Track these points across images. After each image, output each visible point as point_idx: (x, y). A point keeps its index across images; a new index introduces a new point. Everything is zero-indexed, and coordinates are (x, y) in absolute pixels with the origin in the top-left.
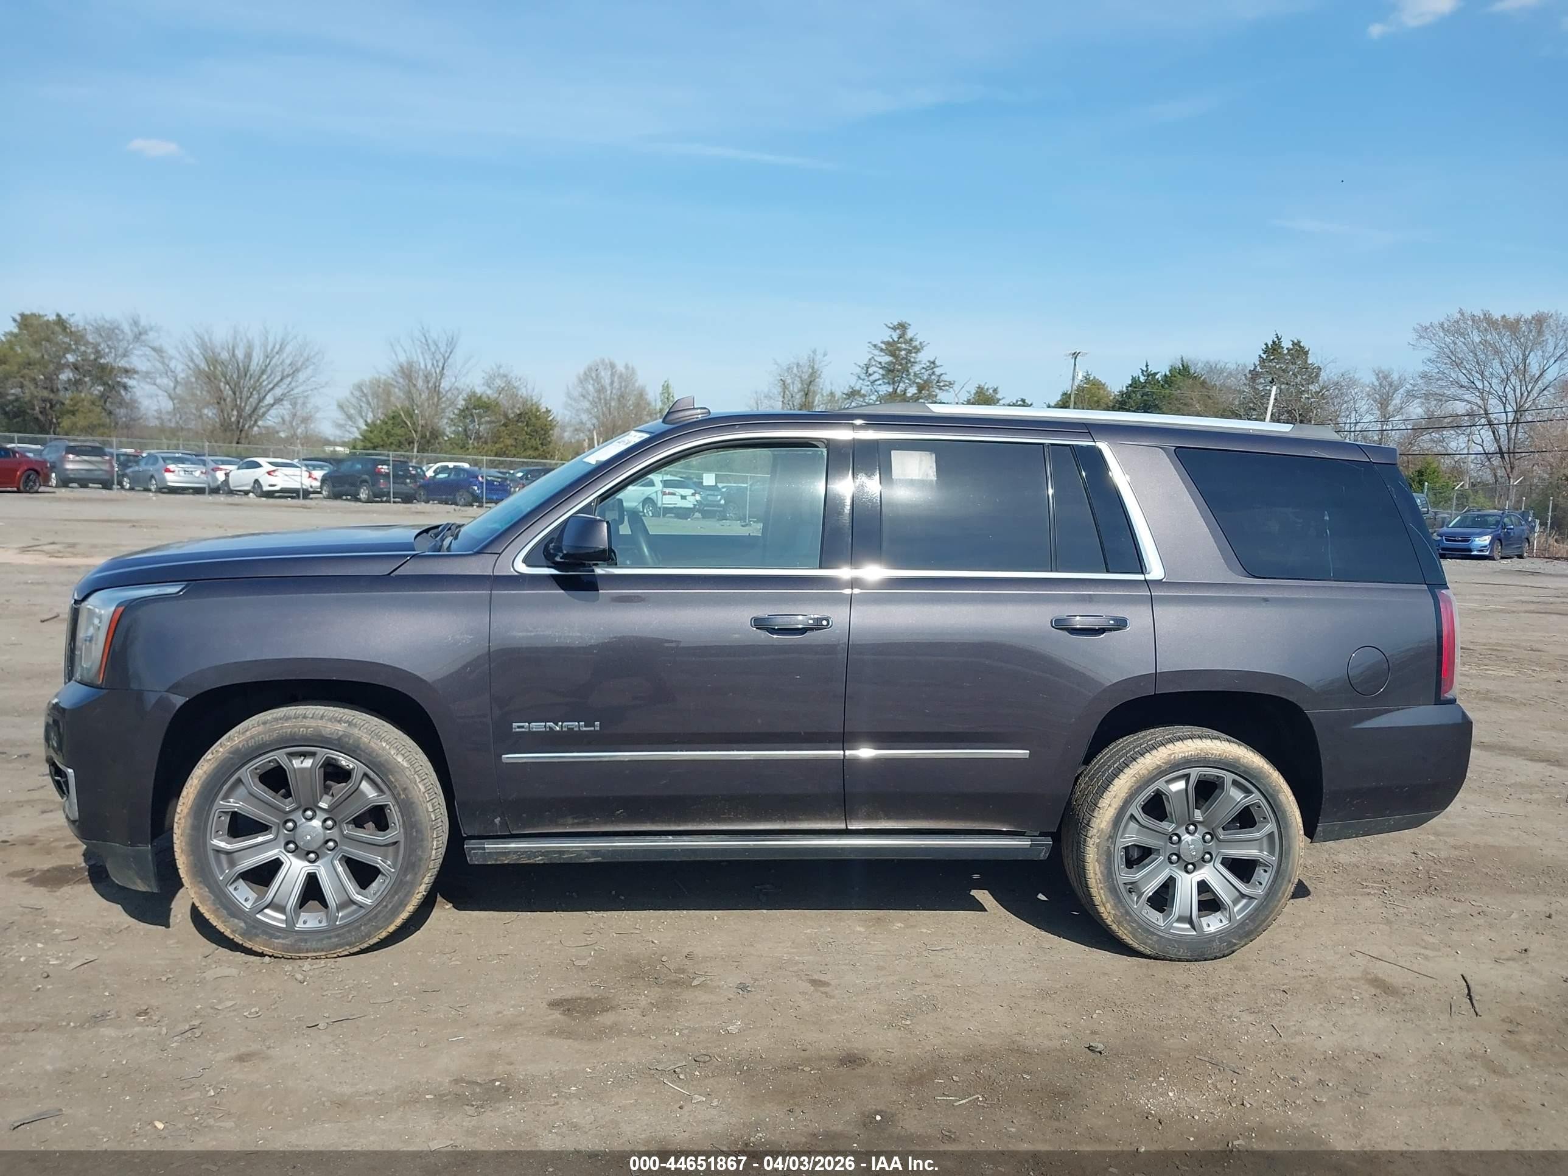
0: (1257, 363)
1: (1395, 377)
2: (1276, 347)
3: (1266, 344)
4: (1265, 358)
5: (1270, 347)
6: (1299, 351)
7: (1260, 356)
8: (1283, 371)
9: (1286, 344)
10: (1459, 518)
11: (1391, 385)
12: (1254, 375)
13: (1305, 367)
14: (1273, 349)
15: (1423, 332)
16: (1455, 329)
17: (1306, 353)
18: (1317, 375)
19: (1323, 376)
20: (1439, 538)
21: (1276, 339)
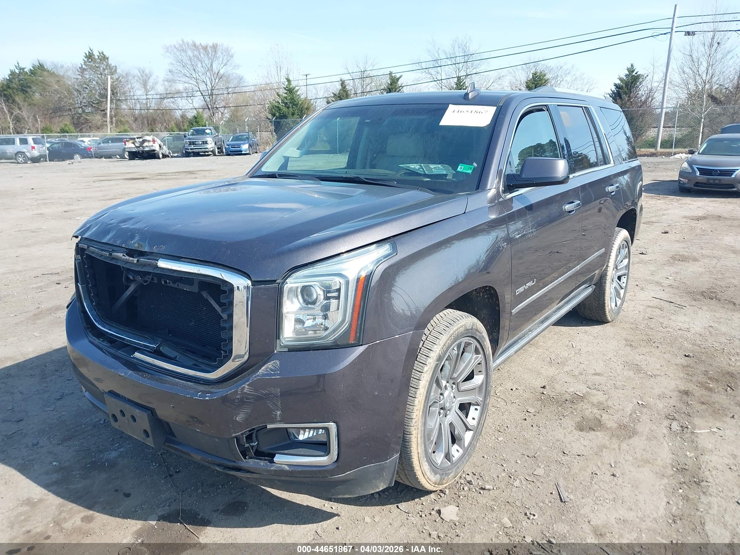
0: (83, 63)
1: (147, 71)
2: (91, 55)
3: (86, 53)
4: (86, 60)
5: (88, 55)
6: (104, 58)
7: (84, 60)
8: (97, 67)
9: (96, 54)
10: (232, 137)
11: (146, 75)
12: (82, 70)
13: (108, 65)
14: (90, 56)
15: (167, 49)
16: (182, 48)
17: (107, 59)
18: (116, 70)
19: (118, 71)
20: (228, 147)
21: (90, 51)
